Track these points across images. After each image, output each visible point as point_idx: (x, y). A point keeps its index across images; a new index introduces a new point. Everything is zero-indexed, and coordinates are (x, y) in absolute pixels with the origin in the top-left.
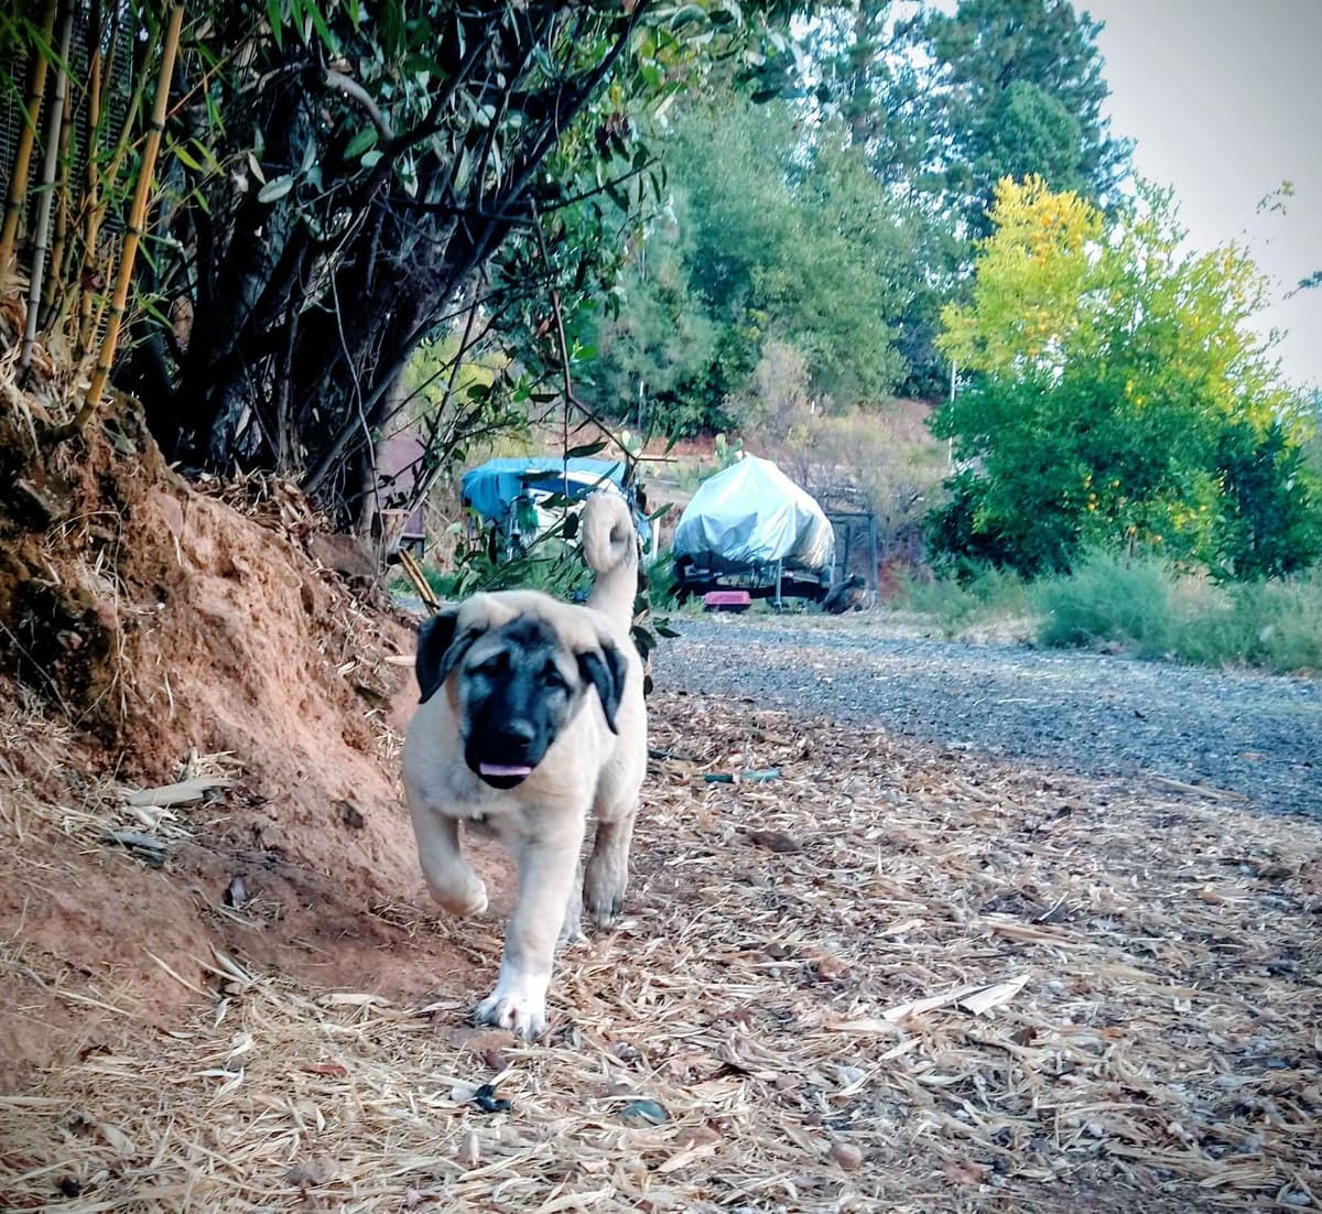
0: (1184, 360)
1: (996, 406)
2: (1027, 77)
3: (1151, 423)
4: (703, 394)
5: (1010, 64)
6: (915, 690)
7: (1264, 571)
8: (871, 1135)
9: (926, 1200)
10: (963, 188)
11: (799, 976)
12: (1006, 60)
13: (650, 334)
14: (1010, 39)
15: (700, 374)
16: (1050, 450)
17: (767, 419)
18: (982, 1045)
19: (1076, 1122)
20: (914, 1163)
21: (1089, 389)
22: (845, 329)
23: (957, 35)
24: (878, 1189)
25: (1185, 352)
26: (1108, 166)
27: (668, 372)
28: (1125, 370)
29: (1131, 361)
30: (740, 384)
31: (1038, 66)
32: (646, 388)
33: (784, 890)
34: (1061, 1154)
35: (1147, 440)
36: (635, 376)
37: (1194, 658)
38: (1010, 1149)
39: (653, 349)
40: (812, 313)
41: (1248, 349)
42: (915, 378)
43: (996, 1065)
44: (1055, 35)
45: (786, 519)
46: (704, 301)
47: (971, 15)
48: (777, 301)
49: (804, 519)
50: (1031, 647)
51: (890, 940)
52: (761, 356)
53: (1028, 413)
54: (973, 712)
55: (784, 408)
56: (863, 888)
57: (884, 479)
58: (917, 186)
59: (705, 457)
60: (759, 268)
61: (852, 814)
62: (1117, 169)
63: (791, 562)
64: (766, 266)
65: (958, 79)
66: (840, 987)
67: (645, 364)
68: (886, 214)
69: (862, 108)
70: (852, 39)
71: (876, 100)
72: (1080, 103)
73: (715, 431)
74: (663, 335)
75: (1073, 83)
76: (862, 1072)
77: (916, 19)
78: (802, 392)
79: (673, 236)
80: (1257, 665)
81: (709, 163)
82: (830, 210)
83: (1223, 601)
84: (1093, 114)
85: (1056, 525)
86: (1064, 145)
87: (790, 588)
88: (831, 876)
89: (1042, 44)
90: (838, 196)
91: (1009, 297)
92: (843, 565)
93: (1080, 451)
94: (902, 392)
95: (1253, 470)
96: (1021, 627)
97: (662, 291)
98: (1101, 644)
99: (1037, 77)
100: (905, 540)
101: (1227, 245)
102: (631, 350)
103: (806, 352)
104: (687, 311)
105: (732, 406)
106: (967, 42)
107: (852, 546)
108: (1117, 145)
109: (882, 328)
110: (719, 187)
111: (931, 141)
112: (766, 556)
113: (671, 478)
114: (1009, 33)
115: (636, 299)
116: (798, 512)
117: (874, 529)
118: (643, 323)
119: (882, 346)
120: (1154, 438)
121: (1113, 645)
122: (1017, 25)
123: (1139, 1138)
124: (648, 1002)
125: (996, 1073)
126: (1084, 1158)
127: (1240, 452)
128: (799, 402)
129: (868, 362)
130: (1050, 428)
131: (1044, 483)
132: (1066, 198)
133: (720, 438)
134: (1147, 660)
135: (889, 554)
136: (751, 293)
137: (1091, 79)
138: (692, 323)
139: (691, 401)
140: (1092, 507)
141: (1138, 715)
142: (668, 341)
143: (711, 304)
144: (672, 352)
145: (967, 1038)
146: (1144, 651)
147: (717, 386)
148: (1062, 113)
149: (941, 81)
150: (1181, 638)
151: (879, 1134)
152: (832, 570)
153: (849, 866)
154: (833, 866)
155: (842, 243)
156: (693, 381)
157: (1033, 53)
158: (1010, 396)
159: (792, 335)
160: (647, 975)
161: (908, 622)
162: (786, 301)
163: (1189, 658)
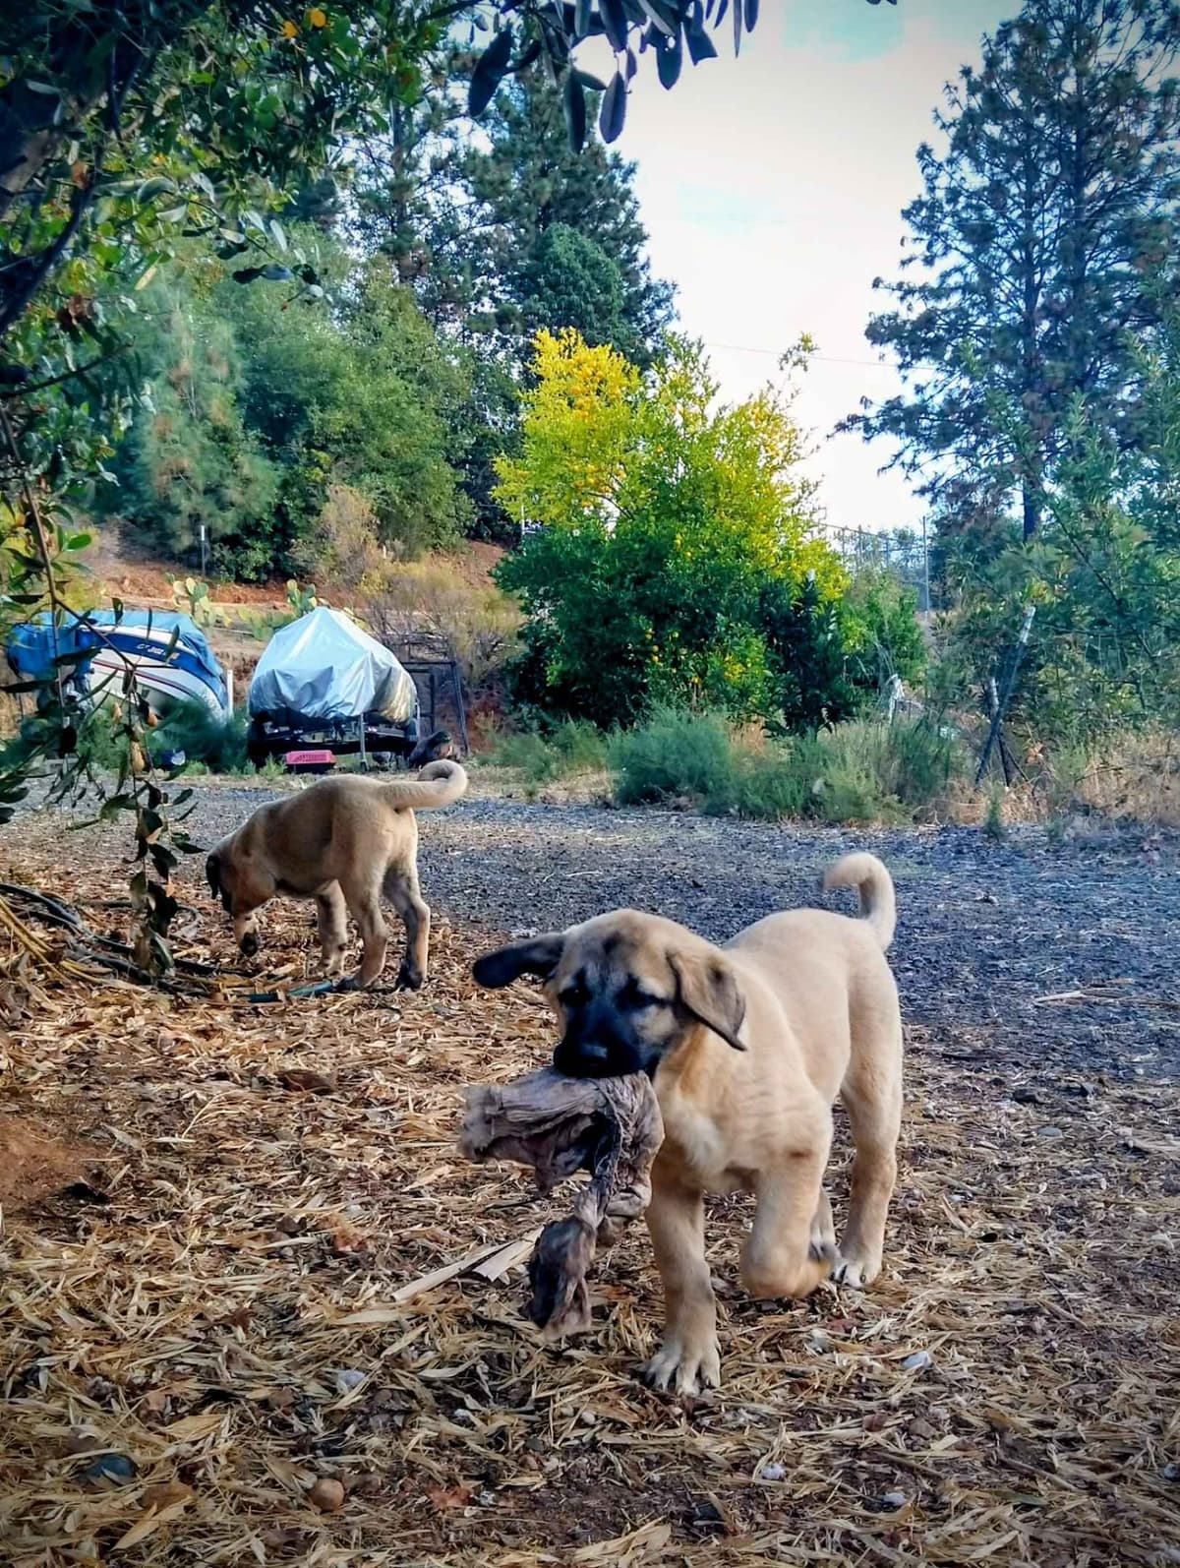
0: (726, 513)
1: (555, 558)
2: (565, 219)
3: (701, 575)
4: (270, 538)
5: (548, 205)
6: (487, 867)
7: (811, 723)
8: (360, 1458)
9: (404, 1540)
10: (514, 331)
11: (313, 1253)
12: (543, 202)
13: (207, 475)
14: (545, 181)
15: (265, 516)
16: (611, 602)
17: (338, 566)
18: (489, 1324)
19: (568, 1411)
20: (402, 1488)
21: (641, 541)
22: (409, 471)
23: (493, 175)
24: (356, 1533)
25: (726, 505)
26: (650, 310)
27: (230, 515)
28: (674, 523)
29: (677, 514)
30: (307, 529)
31: (575, 208)
32: (209, 532)
33: (311, 1141)
34: (554, 1451)
35: (701, 592)
36: (195, 519)
37: (755, 813)
38: (504, 1453)
39: (212, 491)
40: (374, 454)
41: (786, 499)
42: (485, 520)
43: (500, 1348)
44: (589, 176)
45: (362, 673)
46: (262, 441)
47: (505, 154)
48: (338, 442)
49: (381, 672)
50: (607, 806)
51: (416, 1194)
52: (327, 499)
53: (586, 566)
54: (543, 889)
55: (356, 554)
56: (395, 1131)
57: (462, 625)
58: (468, 329)
59: (278, 604)
60: (316, 407)
61: (398, 1033)
62: (659, 314)
63: (373, 716)
64: (323, 405)
65: (499, 219)
66: (354, 1264)
67: (207, 507)
68: (441, 355)
69: (406, 245)
70: (389, 174)
71: (420, 237)
72: (618, 246)
73: (287, 576)
74: (221, 475)
75: (609, 226)
76: (362, 1375)
77: (452, 156)
78: (371, 536)
79: (221, 372)
80: (811, 817)
81: (253, 297)
82: (382, 350)
83: (780, 752)
84: (632, 258)
85: (624, 677)
86: (607, 289)
87: (375, 744)
88: (365, 1118)
89: (576, 186)
90: (389, 333)
91: (557, 451)
92: (429, 716)
93: (640, 604)
94: (474, 534)
95: (794, 625)
96: (599, 783)
97: (216, 429)
98: (673, 800)
99: (574, 220)
100: (490, 688)
101: (756, 397)
102: (188, 491)
103: (373, 495)
104: (246, 452)
105: (301, 552)
106: (504, 182)
107: (438, 695)
108: (657, 290)
109: (448, 469)
110: (266, 322)
111: (478, 281)
112: (346, 712)
113: (243, 627)
114: (544, 173)
115: (187, 437)
116: (375, 664)
117: (458, 677)
118: (198, 463)
119: (449, 488)
120: (706, 590)
121: (683, 800)
122: (553, 165)
123: (630, 1419)
124: (140, 1312)
125: (500, 1356)
126: (576, 1451)
127: (778, 608)
128: (369, 547)
129: (437, 503)
130: (609, 581)
131: (608, 636)
132: (602, 352)
133: (292, 584)
134: (715, 815)
135: (476, 703)
136: (311, 433)
137: (627, 222)
138: (251, 463)
139: (259, 545)
140: (656, 658)
141: (696, 885)
142: (228, 482)
143: (269, 444)
144: (233, 494)
145: (475, 1316)
146: (710, 806)
147: (283, 531)
148: (602, 257)
149: (483, 221)
150: (742, 793)
151: (369, 1456)
152: (418, 723)
153: (386, 1103)
154: (368, 1104)
155: (398, 383)
156: (258, 523)
157: (569, 195)
158: (568, 548)
159: (356, 477)
160: (141, 1278)
161: (494, 780)
162: (347, 441)
163: (751, 813)
